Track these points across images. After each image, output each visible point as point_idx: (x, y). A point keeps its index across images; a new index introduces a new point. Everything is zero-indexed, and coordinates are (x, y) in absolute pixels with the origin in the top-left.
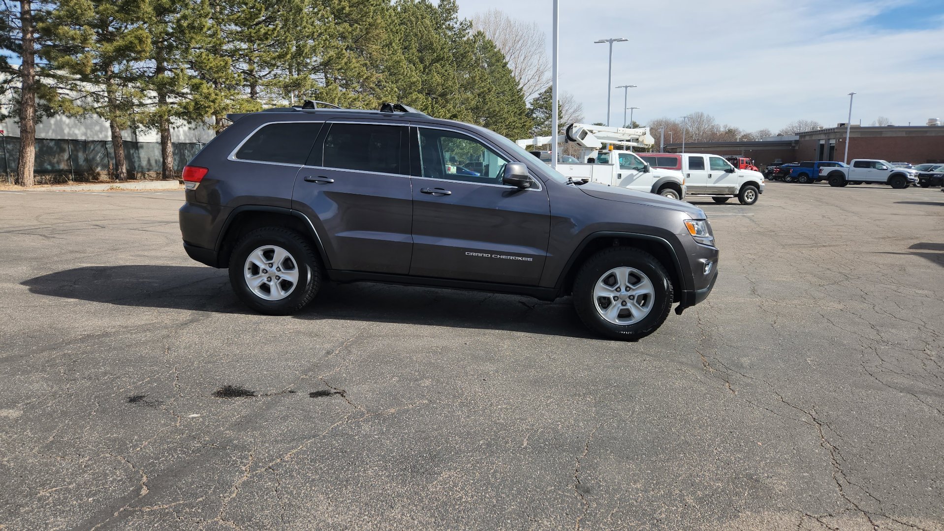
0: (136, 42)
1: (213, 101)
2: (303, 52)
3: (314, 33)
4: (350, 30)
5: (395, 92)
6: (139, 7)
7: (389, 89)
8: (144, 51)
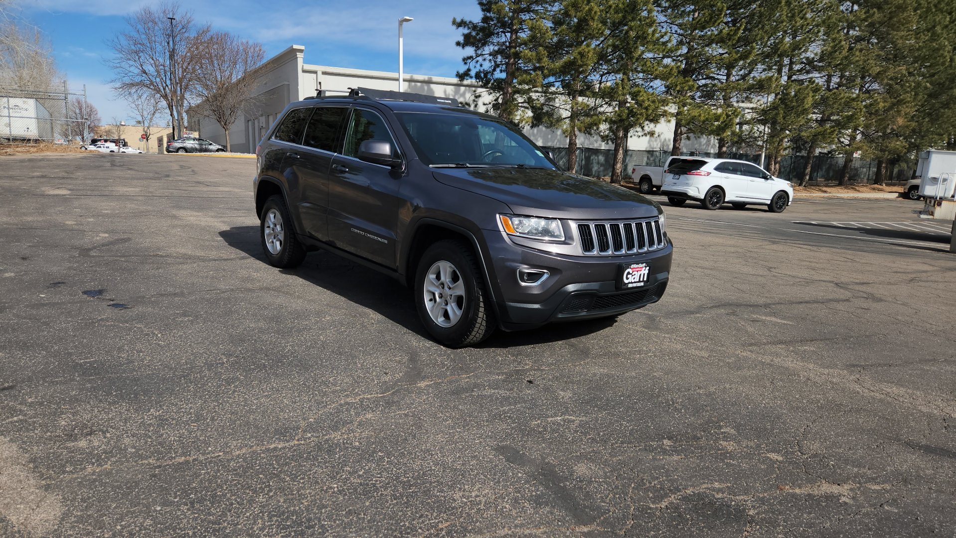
0: (579, 57)
1: (646, 109)
2: (778, 49)
3: (803, 26)
4: (864, 16)
5: (926, 88)
6: (588, 25)
7: (913, 84)
8: (586, 65)
